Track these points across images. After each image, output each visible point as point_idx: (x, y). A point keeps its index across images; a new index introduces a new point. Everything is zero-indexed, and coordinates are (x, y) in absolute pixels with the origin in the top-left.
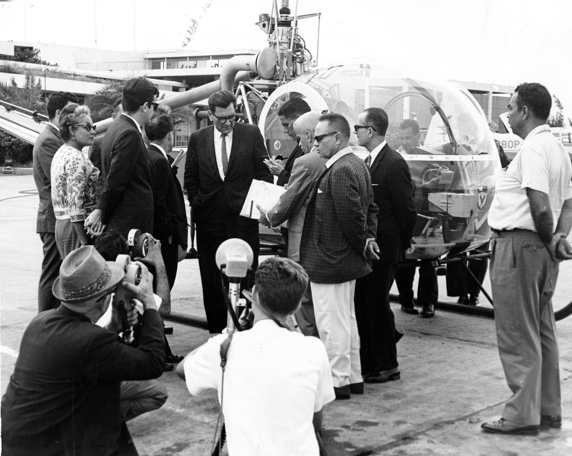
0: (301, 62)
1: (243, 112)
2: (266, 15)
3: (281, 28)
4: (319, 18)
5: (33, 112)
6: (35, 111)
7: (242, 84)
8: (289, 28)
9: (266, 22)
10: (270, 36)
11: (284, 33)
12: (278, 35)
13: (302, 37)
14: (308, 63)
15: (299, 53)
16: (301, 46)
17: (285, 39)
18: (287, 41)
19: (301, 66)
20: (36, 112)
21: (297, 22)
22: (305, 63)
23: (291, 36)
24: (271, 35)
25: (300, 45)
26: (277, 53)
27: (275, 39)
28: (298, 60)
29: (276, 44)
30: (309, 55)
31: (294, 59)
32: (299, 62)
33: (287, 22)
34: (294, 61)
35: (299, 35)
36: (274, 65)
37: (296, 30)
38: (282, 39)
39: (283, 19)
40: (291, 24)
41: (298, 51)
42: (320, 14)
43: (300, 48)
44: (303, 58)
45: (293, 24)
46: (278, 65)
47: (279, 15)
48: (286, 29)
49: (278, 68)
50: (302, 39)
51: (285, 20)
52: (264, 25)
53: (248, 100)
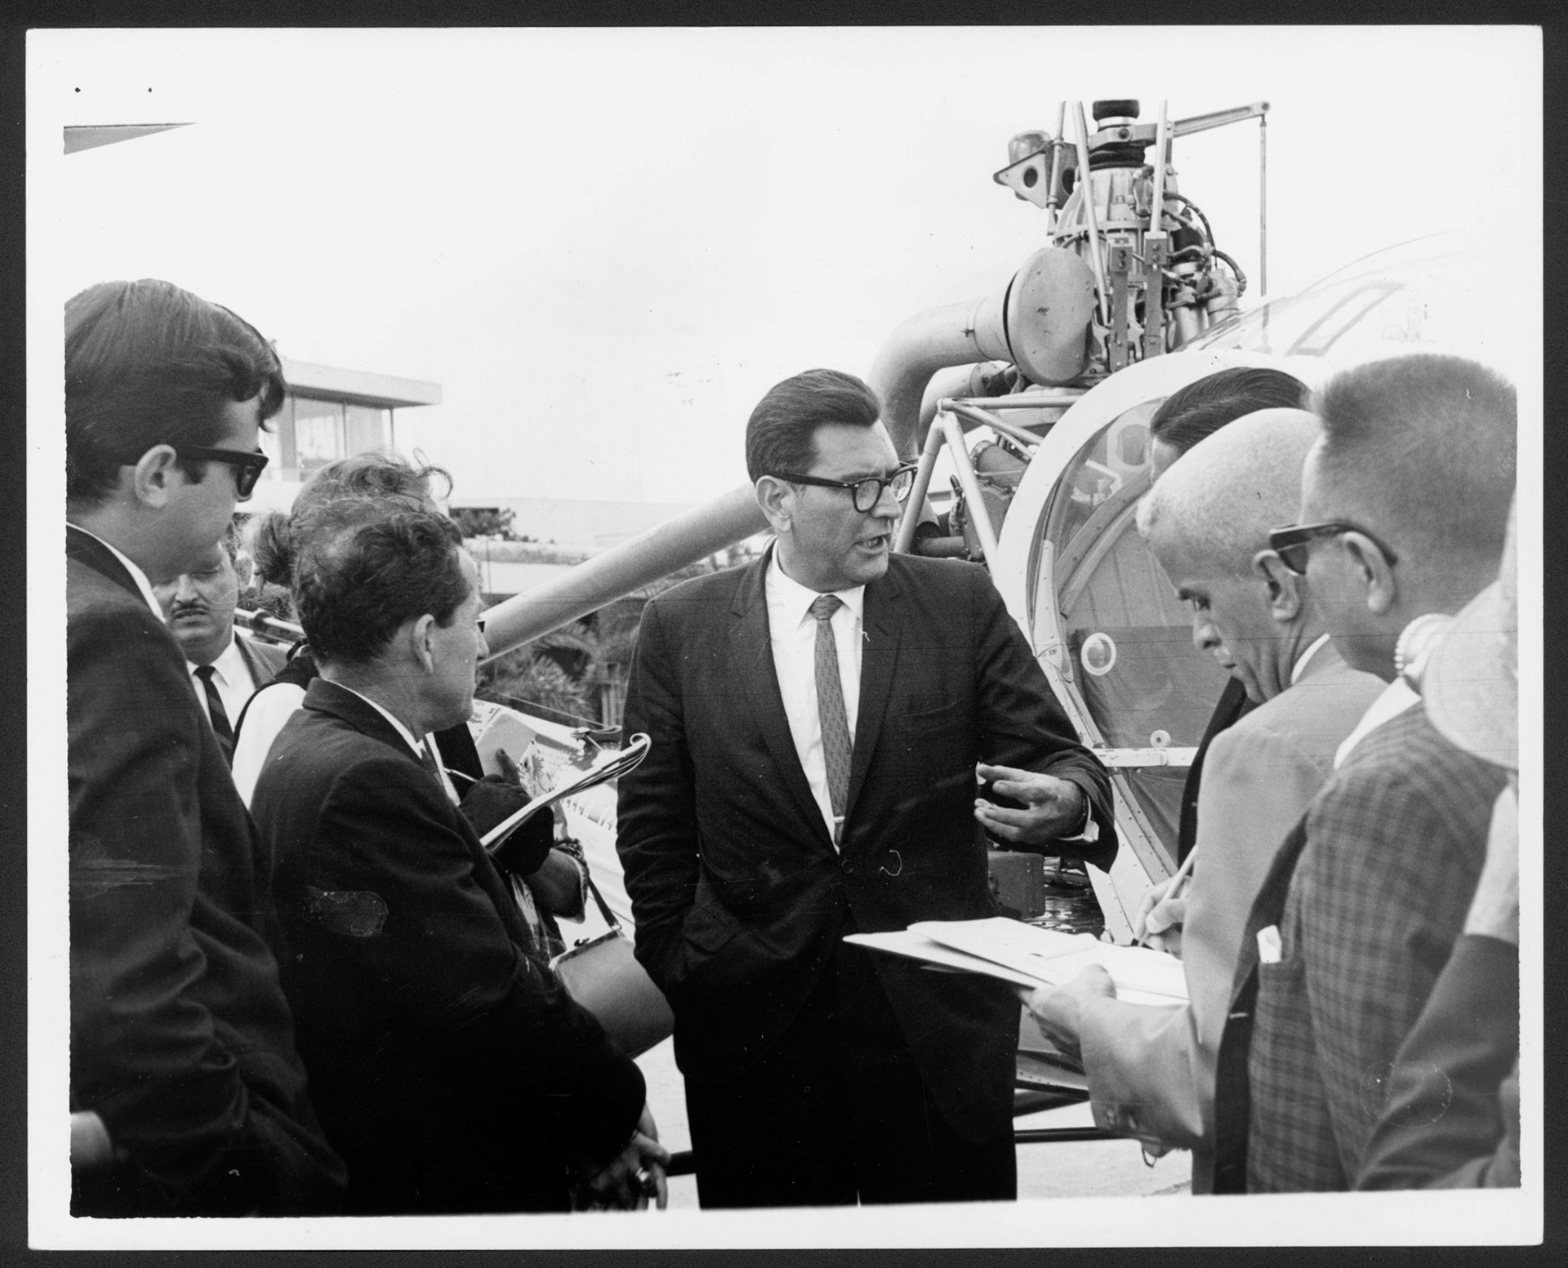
0: (1200, 304)
1: (961, 532)
2: (1035, 138)
3: (1103, 175)
4: (1263, 124)
5: (251, 615)
6: (260, 610)
7: (950, 409)
8: (1138, 172)
9: (1038, 163)
10: (1056, 216)
11: (1117, 192)
12: (1094, 204)
13: (1196, 204)
14: (1231, 302)
15: (1186, 268)
16: (1194, 237)
17: (1124, 216)
18: (1133, 221)
19: (1200, 317)
20: (262, 615)
21: (1169, 144)
22: (1216, 303)
23: (1150, 202)
24: (1059, 212)
25: (1191, 230)
26: (1093, 275)
27: (1079, 222)
28: (1187, 294)
29: (1086, 237)
30: (1230, 273)
31: (1169, 292)
32: (1189, 306)
33: (1127, 145)
34: (1168, 304)
35: (1181, 193)
36: (1083, 326)
37: (1169, 179)
38: (1109, 218)
39: (1111, 137)
40: (1143, 156)
41: (1184, 258)
42: (1266, 106)
43: (1193, 243)
44: (1210, 285)
45: (1152, 155)
46: (1101, 322)
47: (1093, 125)
48: (1123, 176)
49: (1099, 333)
50: (1196, 210)
51: (1118, 140)
52: (1030, 177)
53: (978, 477)
